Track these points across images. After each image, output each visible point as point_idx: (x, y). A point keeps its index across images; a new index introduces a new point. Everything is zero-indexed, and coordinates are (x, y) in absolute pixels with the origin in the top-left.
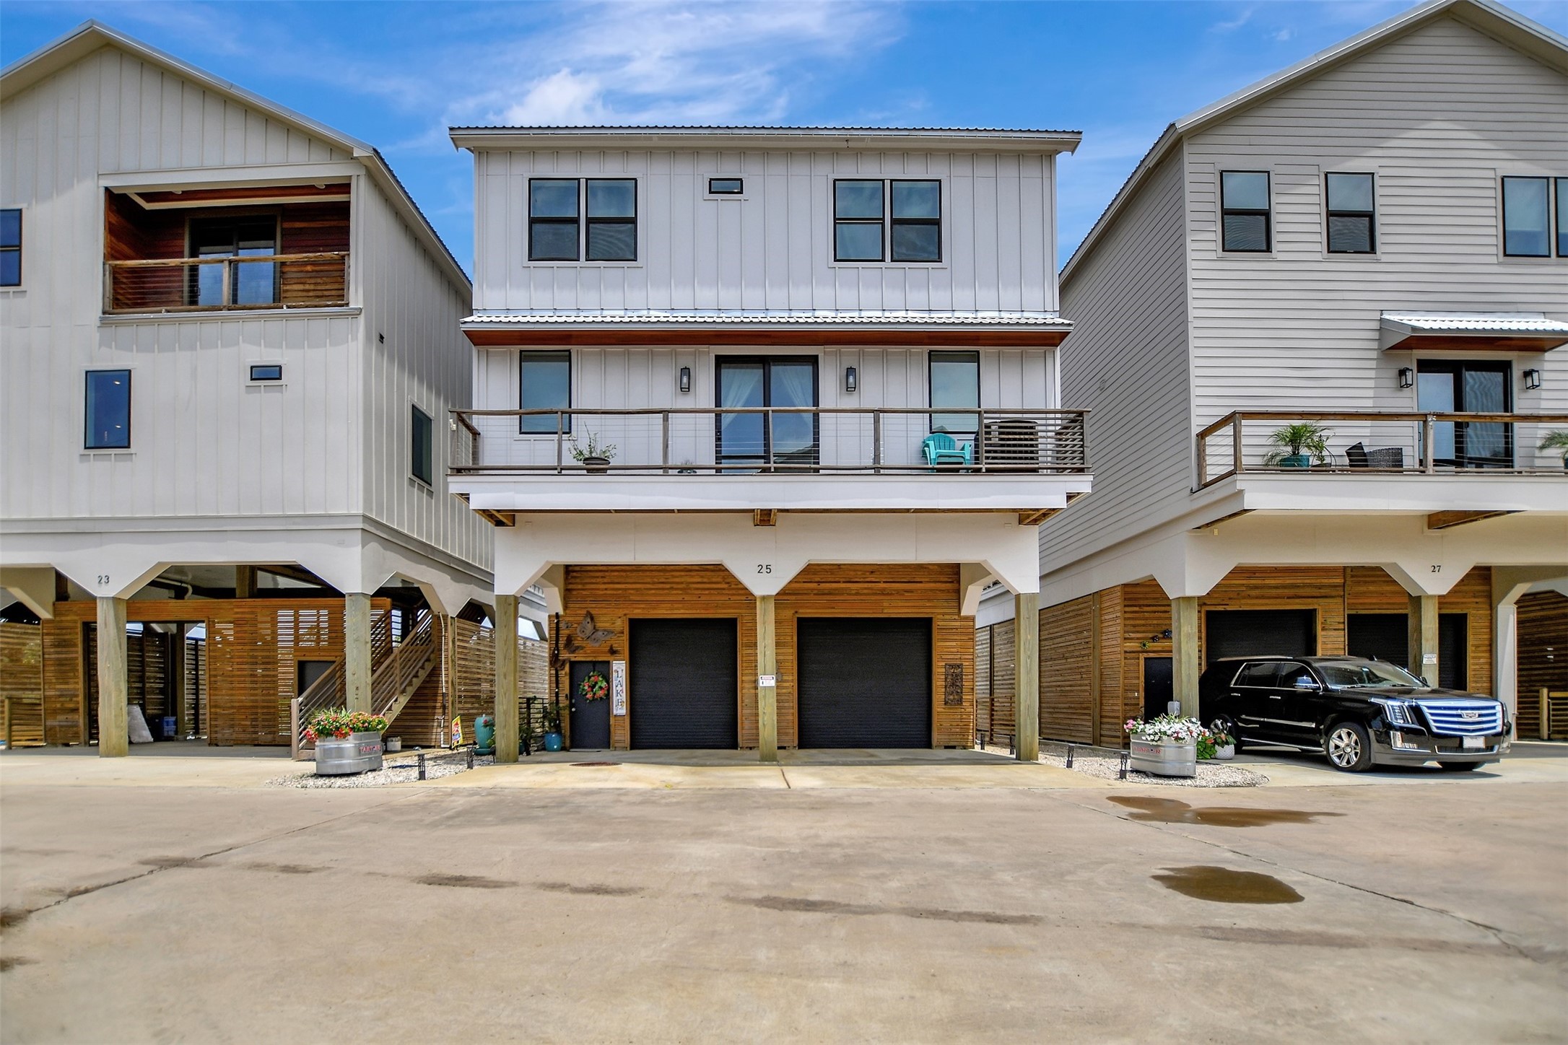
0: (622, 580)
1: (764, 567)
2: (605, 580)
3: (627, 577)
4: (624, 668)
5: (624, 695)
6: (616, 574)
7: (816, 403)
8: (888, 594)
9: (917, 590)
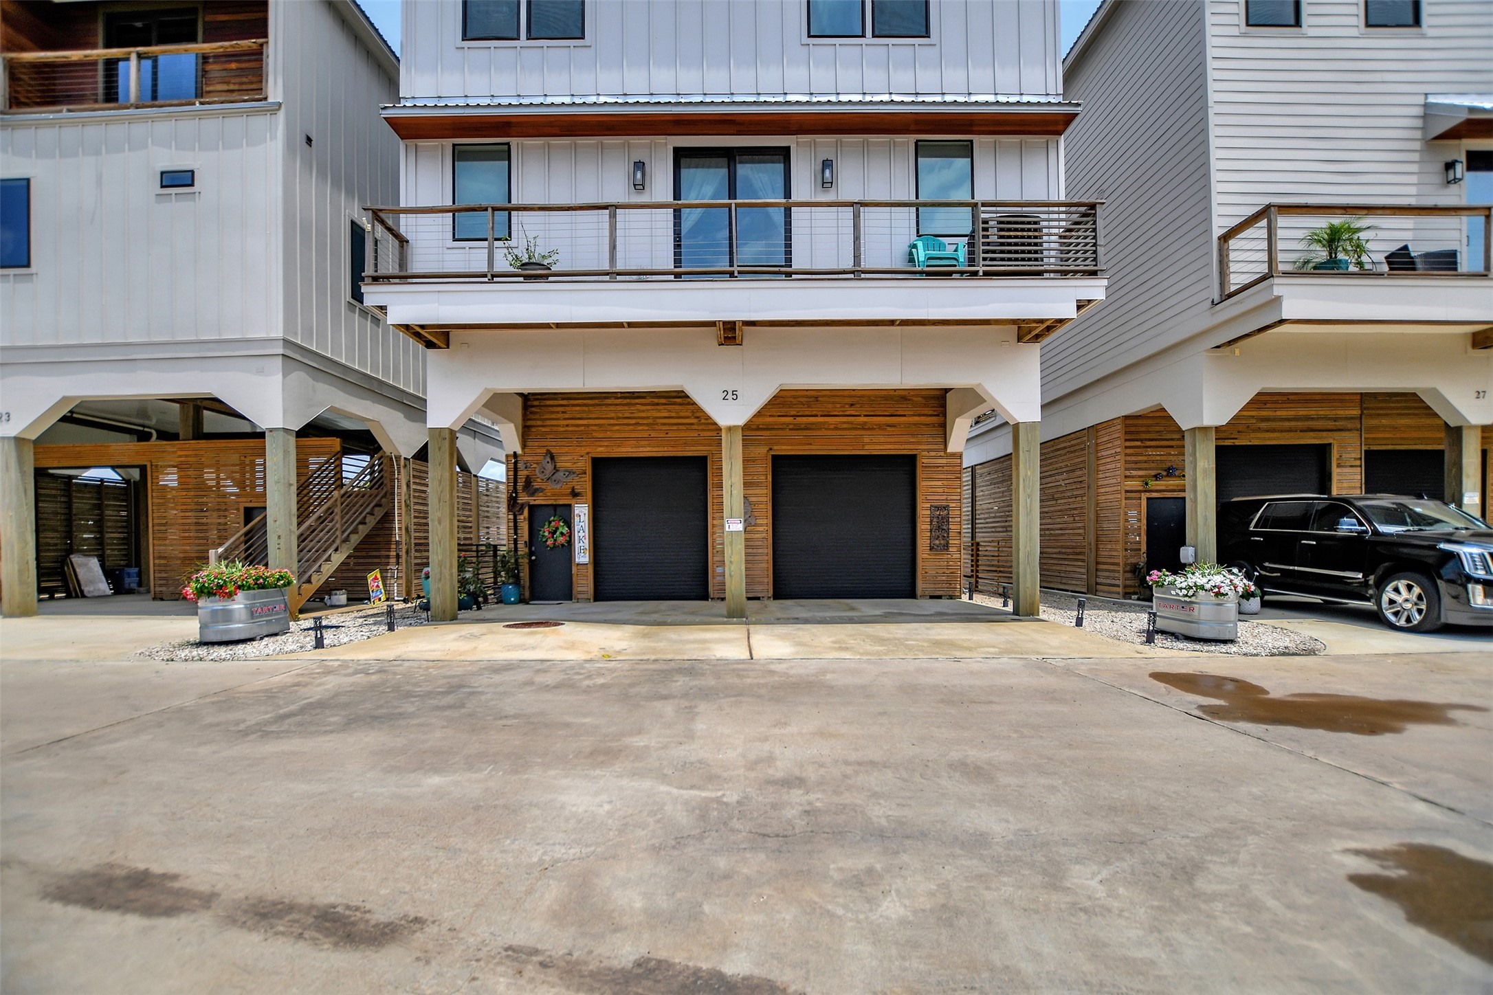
0: (584, 415)
1: (730, 393)
2: (567, 416)
3: (590, 412)
4: (587, 512)
5: (587, 541)
6: (578, 408)
7: (788, 194)
8: (869, 429)
9: (900, 424)
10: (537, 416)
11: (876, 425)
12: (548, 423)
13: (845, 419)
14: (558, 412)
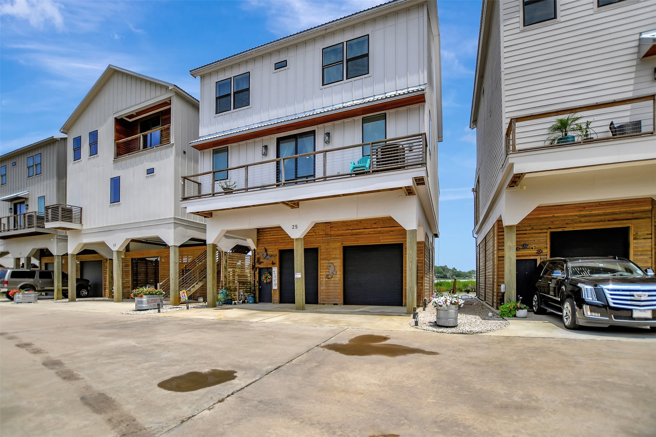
0: (277, 234)
1: (295, 226)
2: (271, 235)
3: (278, 232)
4: (277, 270)
5: (277, 281)
6: (274, 232)
8: (382, 233)
9: (396, 230)
10: (261, 235)
11: (385, 231)
12: (265, 237)
13: (372, 230)
14: (268, 233)
